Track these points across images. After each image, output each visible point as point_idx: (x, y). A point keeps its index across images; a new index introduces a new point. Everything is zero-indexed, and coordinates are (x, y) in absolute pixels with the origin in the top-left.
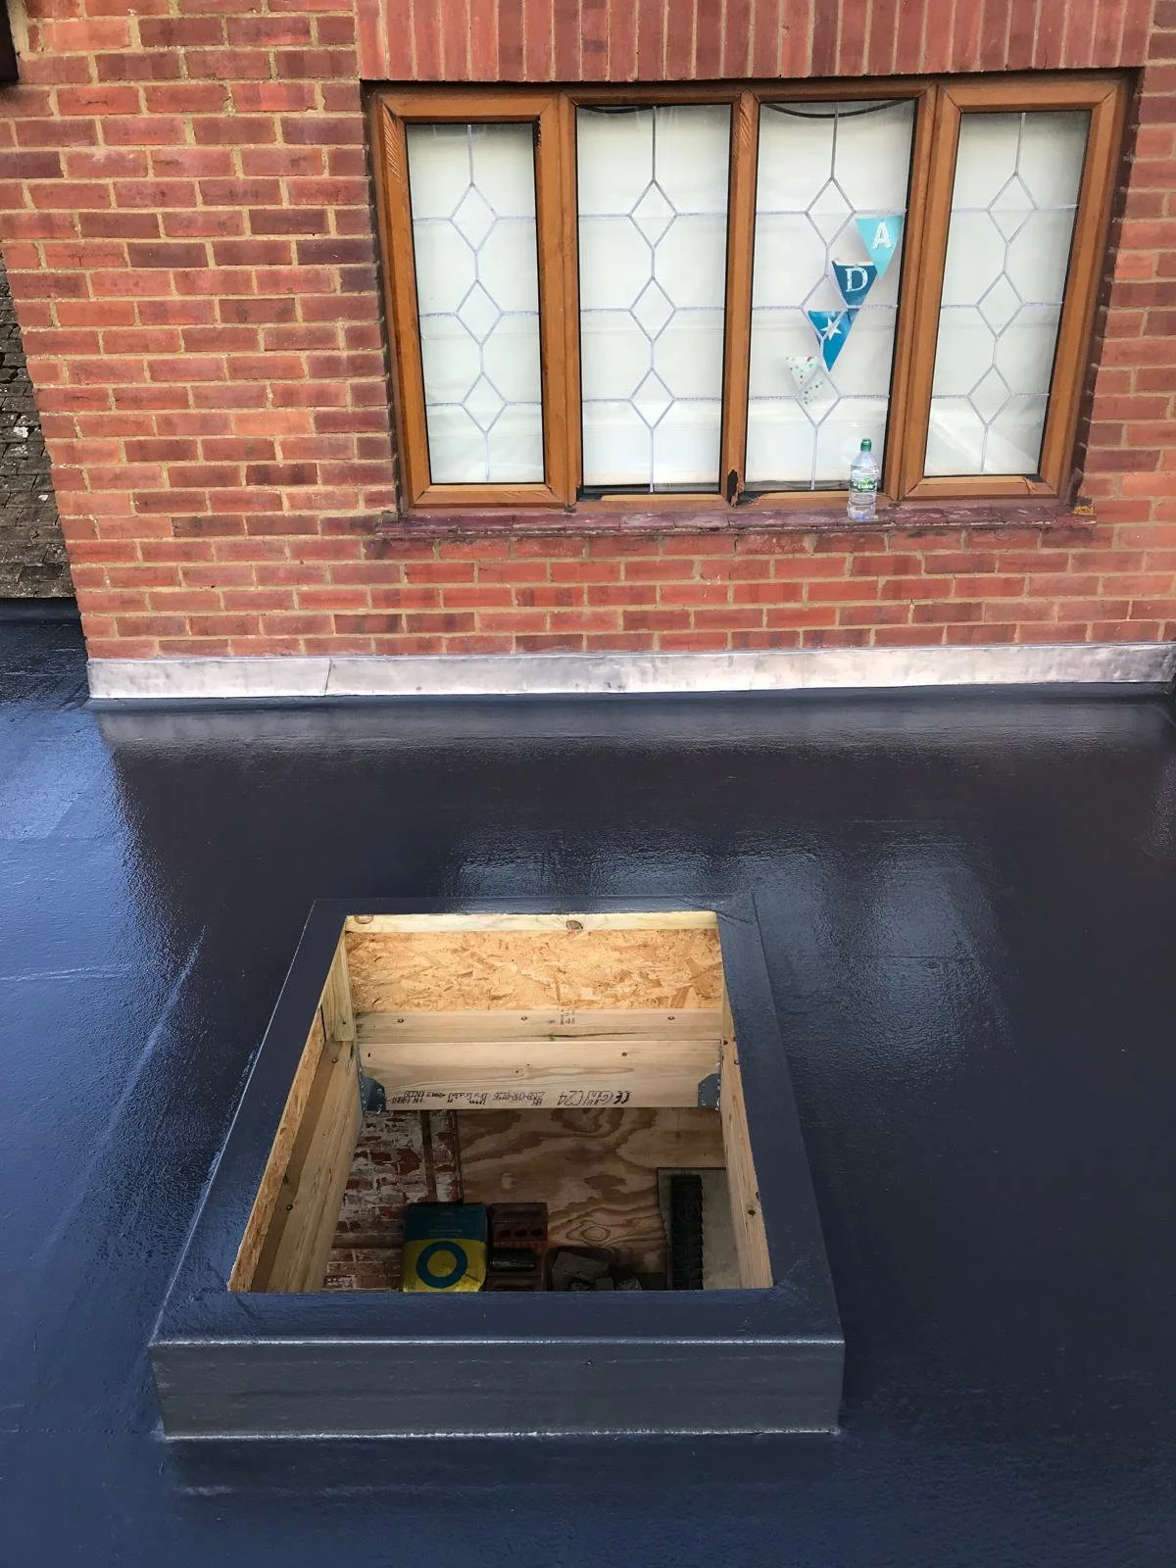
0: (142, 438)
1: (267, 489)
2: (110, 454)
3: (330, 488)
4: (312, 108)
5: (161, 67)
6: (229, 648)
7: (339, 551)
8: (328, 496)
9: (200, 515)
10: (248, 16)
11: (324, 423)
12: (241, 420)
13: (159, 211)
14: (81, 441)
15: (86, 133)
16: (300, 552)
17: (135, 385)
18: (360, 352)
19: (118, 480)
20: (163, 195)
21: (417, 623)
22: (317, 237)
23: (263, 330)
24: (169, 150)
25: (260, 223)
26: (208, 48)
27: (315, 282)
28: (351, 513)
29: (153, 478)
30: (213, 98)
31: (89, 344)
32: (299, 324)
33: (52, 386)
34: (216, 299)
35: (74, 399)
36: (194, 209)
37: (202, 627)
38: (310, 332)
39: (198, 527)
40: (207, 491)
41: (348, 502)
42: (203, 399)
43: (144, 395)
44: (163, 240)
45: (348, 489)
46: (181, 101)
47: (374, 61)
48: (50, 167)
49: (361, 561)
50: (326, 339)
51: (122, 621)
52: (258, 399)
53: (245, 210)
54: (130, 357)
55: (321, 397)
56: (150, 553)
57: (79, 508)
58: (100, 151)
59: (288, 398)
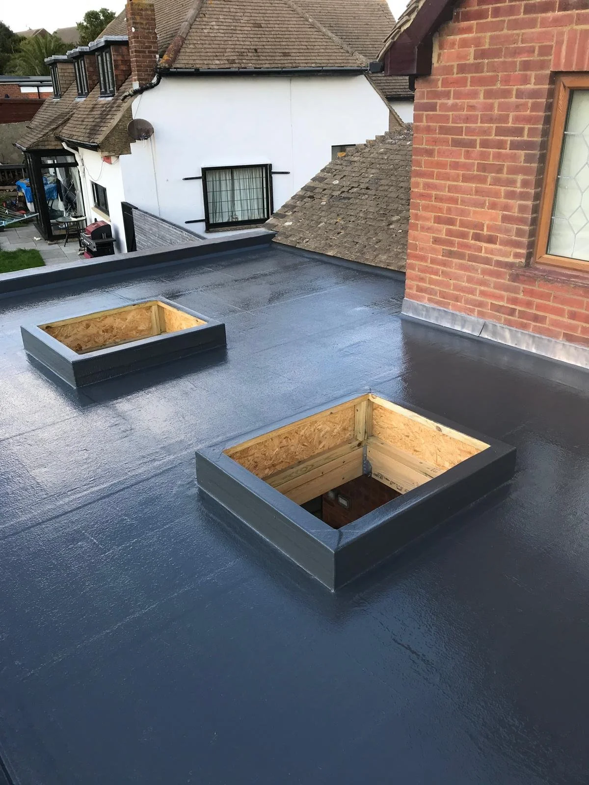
0: (440, 215)
1: (478, 243)
2: (428, 219)
3: (501, 247)
4: (529, 84)
5: (478, 68)
6: (450, 306)
7: (498, 275)
8: (500, 250)
9: (452, 249)
10: (513, 46)
11: (505, 219)
12: (475, 212)
13: (464, 125)
14: (421, 213)
15: (447, 95)
16: (484, 272)
17: (442, 193)
18: (525, 190)
19: (429, 229)
20: (467, 119)
21: (523, 315)
22: (519, 138)
23: (491, 176)
24: (473, 102)
25: (500, 132)
26: (496, 60)
27: (514, 158)
28: (507, 260)
29: (440, 231)
30: (493, 80)
31: (430, 175)
32: (504, 175)
33: (416, 190)
34: (476, 162)
35: (422, 196)
36: (477, 125)
37: (444, 295)
38: (508, 179)
39: (451, 254)
40: (457, 240)
41: (506, 255)
42: (463, 202)
43: (444, 198)
44: (464, 137)
45: (508, 249)
46: (481, 82)
47: (558, 64)
48: (433, 107)
49: (505, 281)
50: (512, 183)
51: (418, 286)
52: (482, 205)
53: (494, 126)
54: (443, 182)
55: (506, 208)
56: (433, 261)
57: (414, 239)
58: (450, 102)
59: (493, 206)
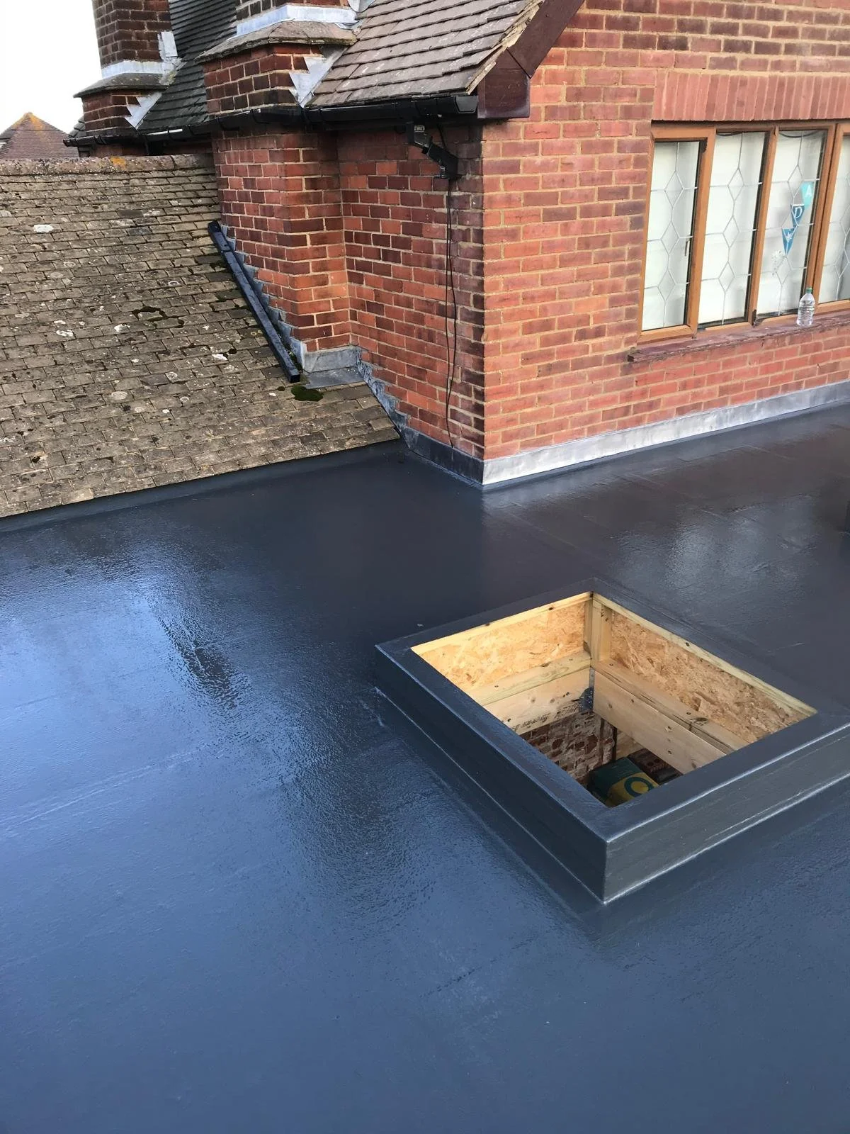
0: (530, 320)
1: (583, 342)
2: (513, 332)
3: (610, 338)
4: (631, 134)
5: (573, 113)
6: (553, 440)
7: (608, 373)
8: (610, 342)
9: (551, 362)
10: (613, 86)
11: (614, 302)
12: (578, 304)
13: (560, 190)
14: (504, 325)
15: (534, 149)
16: (593, 376)
17: (533, 289)
18: (633, 261)
19: (517, 346)
20: (563, 182)
21: (638, 408)
22: (624, 201)
23: (595, 252)
24: (569, 158)
25: (604, 194)
26: (594, 103)
27: (620, 225)
28: (618, 351)
29: (532, 344)
30: (591, 130)
31: (515, 268)
32: (610, 248)
33: (494, 294)
34: (577, 237)
35: (503, 300)
36: (575, 189)
37: (542, 430)
38: (614, 252)
39: (550, 369)
40: (555, 347)
41: (617, 345)
42: (563, 294)
43: (536, 294)
44: (560, 205)
45: (619, 337)
46: (577, 131)
47: (659, 111)
48: (514, 168)
49: (618, 378)
50: (618, 256)
51: (505, 434)
52: (587, 292)
53: (596, 188)
54: (534, 273)
55: (615, 288)
56: (525, 389)
57: (495, 367)
58: (539, 159)
59: (600, 290)
